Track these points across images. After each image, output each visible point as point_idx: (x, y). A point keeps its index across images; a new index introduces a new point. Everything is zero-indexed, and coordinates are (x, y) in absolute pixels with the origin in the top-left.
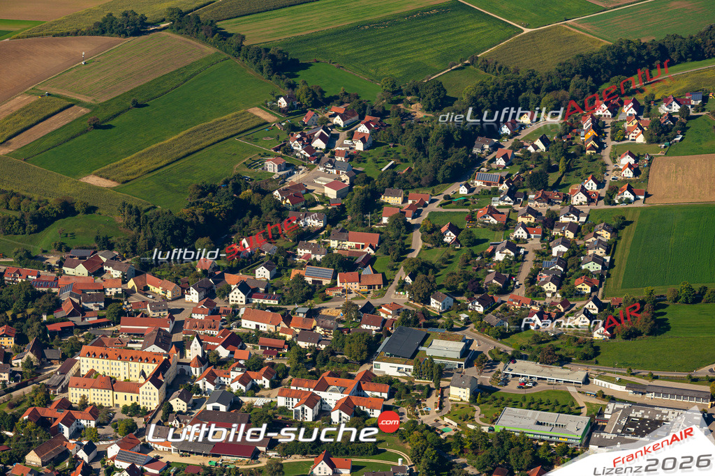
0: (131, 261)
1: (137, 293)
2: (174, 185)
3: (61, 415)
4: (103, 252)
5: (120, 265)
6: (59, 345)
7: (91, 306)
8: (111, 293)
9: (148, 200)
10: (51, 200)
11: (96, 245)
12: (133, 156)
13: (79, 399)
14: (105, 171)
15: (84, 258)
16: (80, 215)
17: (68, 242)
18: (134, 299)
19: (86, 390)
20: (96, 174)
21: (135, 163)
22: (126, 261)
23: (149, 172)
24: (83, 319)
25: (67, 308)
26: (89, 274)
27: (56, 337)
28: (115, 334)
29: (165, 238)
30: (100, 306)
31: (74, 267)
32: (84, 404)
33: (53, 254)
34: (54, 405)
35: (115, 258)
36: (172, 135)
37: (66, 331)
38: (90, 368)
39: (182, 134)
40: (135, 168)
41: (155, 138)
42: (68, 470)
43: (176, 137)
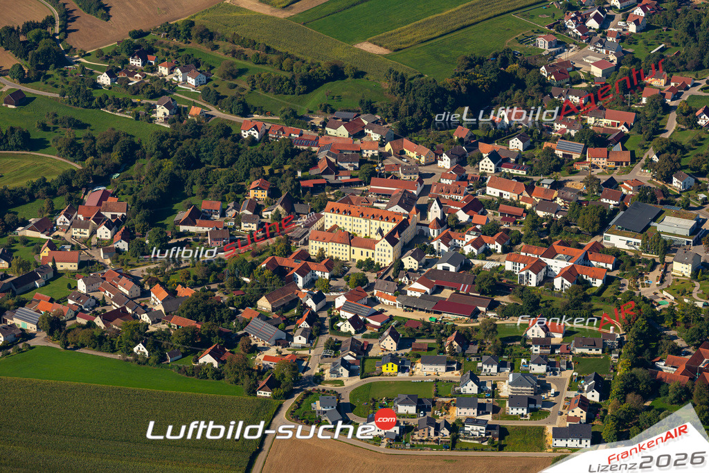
0: (392, 126)
1: (393, 157)
2: (444, 56)
3: (298, 265)
4: (365, 115)
5: (379, 129)
6: (310, 201)
7: (345, 165)
8: (367, 154)
9: (416, 69)
10: (323, 63)
11: (360, 109)
12: (409, 26)
13: (317, 251)
14: (379, 39)
15: (347, 120)
16: (349, 79)
17: (334, 104)
18: (388, 162)
19: (325, 243)
20: (370, 41)
21: (409, 33)
22: (386, 126)
23: (422, 42)
24: (336, 178)
25: (322, 166)
26: (350, 136)
27: (308, 193)
28: (363, 193)
29: (426, 106)
30: (355, 166)
31: (335, 128)
32: (321, 257)
33: (318, 115)
34: (293, 255)
35: (377, 122)
36: (451, 8)
37: (318, 188)
38: (334, 223)
39: (459, 7)
40: (409, 37)
41: (434, 10)
42: (295, 316)
43: (453, 10)
